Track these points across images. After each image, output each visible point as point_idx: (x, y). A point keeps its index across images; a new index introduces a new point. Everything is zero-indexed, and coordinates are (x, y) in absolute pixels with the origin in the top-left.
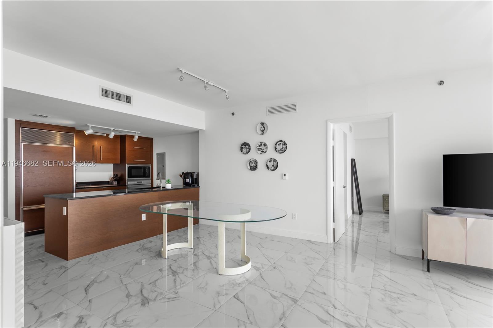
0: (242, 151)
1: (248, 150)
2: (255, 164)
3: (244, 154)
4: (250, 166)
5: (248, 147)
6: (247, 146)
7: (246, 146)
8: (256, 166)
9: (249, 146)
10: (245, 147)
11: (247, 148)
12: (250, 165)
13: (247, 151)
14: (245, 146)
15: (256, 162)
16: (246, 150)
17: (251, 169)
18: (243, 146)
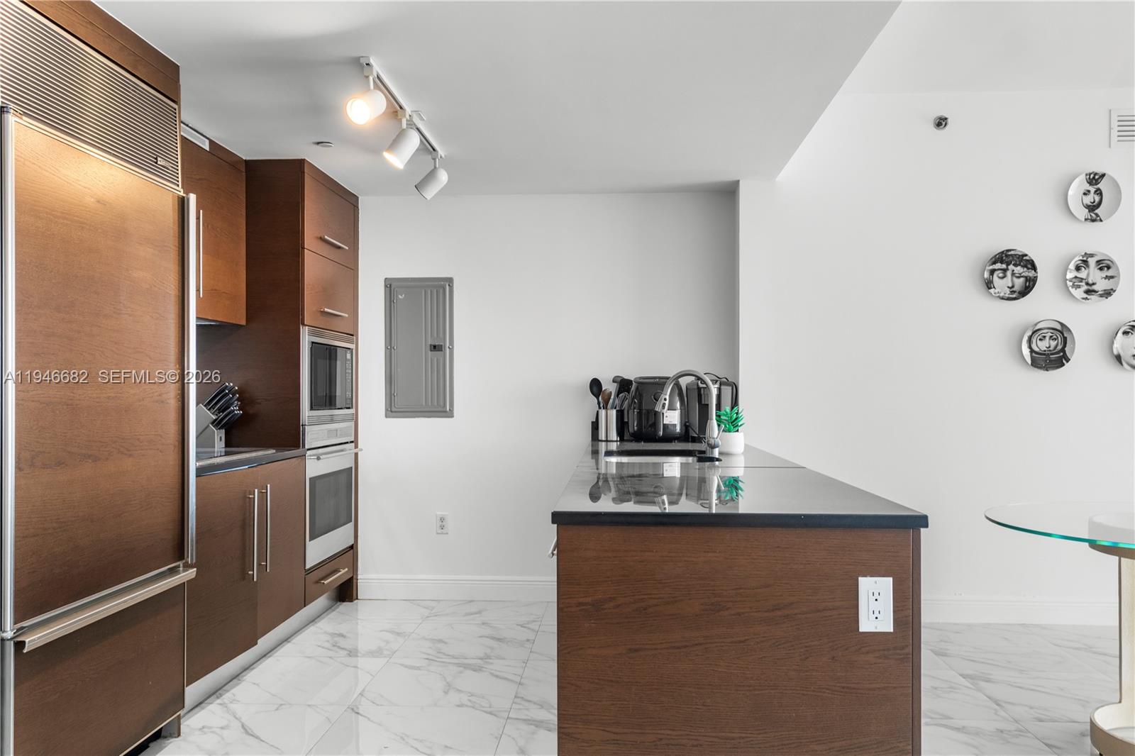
0: (989, 284)
1: (1019, 283)
2: (1053, 343)
3: (1002, 298)
4: (1032, 351)
5: (1019, 270)
6: (1016, 265)
7: (1011, 267)
8: (1063, 350)
9: (1031, 265)
10: (1005, 271)
11: (1013, 274)
12: (1030, 347)
13: (1017, 288)
14: (1004, 266)
15: (1062, 333)
16: (1008, 281)
17: (1035, 364)
18: (998, 266)
